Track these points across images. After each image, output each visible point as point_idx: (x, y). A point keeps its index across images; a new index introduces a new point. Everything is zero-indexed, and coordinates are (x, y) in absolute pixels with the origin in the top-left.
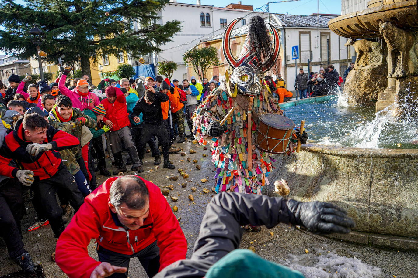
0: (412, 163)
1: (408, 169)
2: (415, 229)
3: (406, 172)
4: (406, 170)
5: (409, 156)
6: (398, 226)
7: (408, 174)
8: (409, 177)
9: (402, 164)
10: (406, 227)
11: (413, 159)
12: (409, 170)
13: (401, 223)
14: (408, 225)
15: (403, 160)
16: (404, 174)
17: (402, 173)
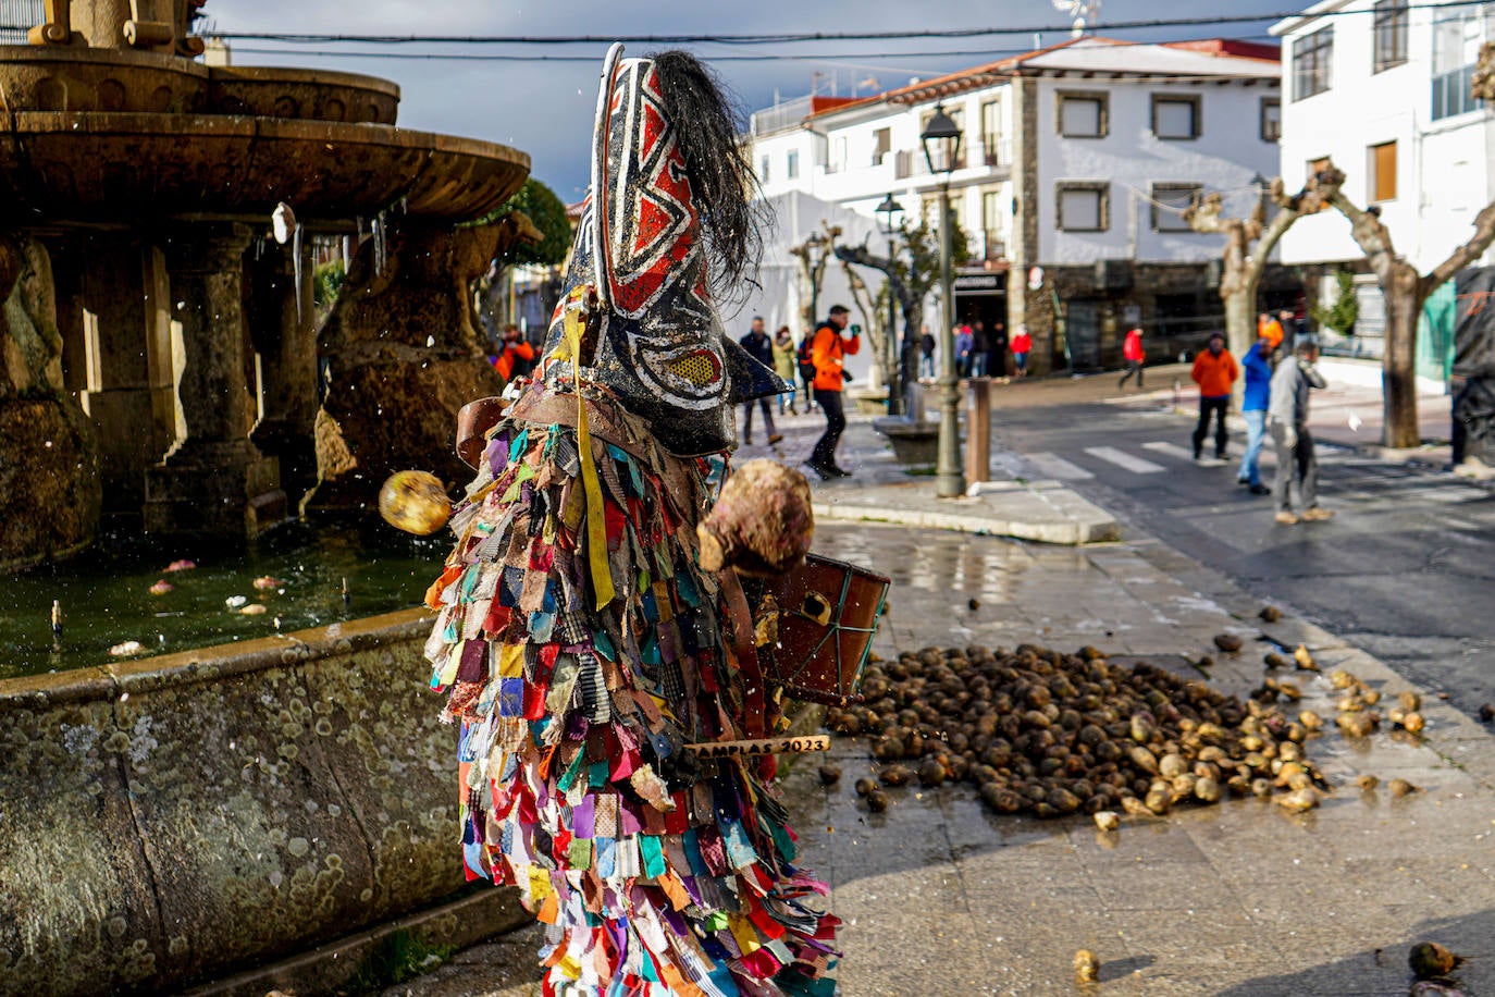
0: (44, 725)
1: (32, 752)
2: (75, 977)
3: (25, 769)
4: (23, 757)
5: (29, 703)
6: (12, 984)
7: (33, 771)
8: (39, 782)
9: (8, 735)
10: (45, 979)
11: (45, 710)
12: (37, 754)
13: (22, 971)
14: (52, 968)
15: (10, 720)
16: (19, 774)
17: (10, 773)
